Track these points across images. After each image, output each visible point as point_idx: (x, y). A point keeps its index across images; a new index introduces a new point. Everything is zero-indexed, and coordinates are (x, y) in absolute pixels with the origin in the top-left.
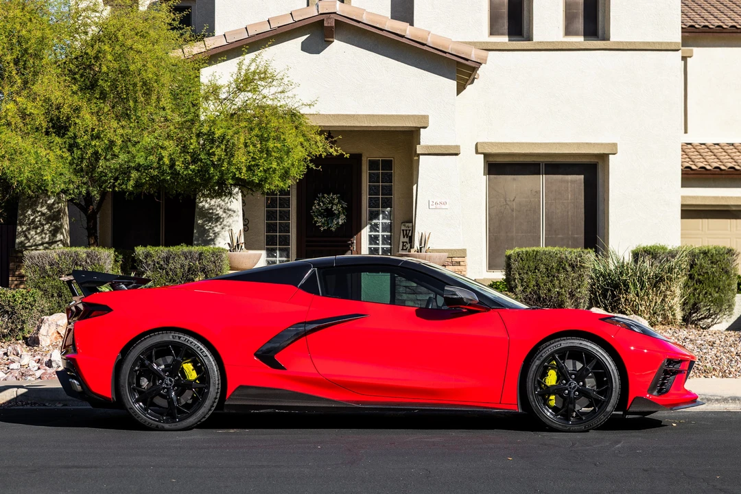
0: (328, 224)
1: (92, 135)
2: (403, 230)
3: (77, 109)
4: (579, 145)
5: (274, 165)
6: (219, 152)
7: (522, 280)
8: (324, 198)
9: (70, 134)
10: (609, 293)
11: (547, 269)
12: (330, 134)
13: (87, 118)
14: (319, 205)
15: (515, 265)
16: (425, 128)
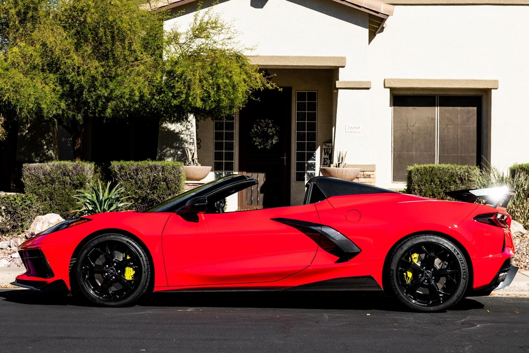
0: (264, 144)
1: (78, 72)
2: (324, 149)
4: (467, 81)
6: (179, 86)
7: (420, 190)
8: (262, 122)
9: (61, 71)
11: (441, 182)
12: (267, 71)
13: (75, 59)
14: (257, 128)
15: (415, 178)
16: (343, 67)
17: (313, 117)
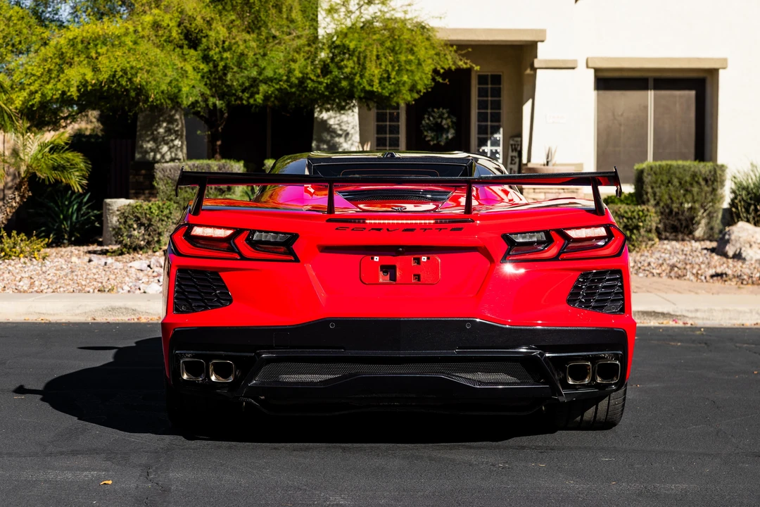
0: (437, 139)
1: (223, 47)
2: (512, 145)
3: (209, 23)
4: (689, 60)
5: (405, 78)
6: (349, 65)
7: (655, 194)
8: (434, 112)
9: (203, 46)
10: (752, 207)
11: (680, 183)
13: (219, 31)
14: (429, 119)
15: (647, 179)
16: (542, 41)
17: (497, 105)
